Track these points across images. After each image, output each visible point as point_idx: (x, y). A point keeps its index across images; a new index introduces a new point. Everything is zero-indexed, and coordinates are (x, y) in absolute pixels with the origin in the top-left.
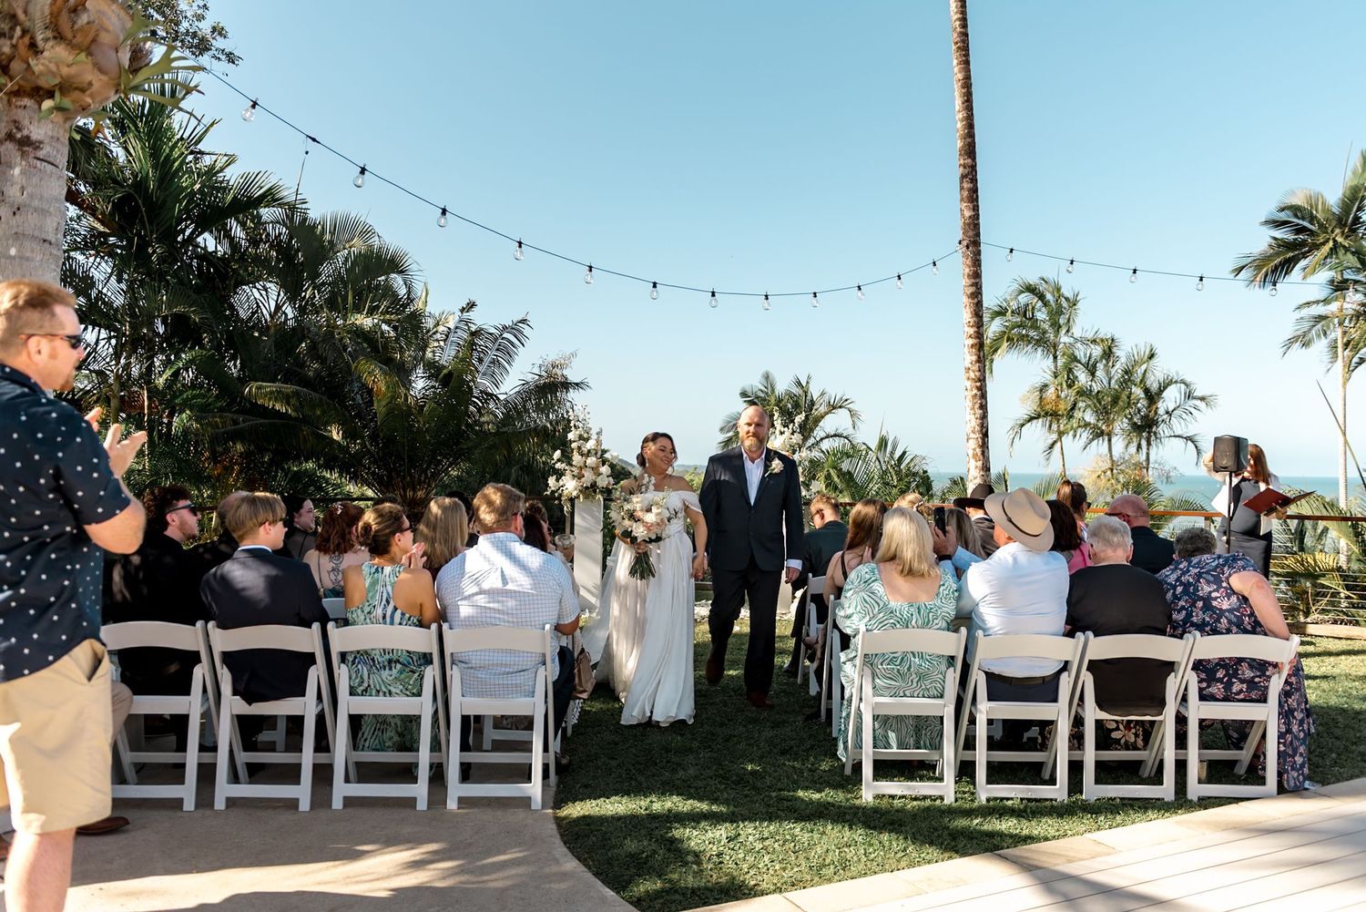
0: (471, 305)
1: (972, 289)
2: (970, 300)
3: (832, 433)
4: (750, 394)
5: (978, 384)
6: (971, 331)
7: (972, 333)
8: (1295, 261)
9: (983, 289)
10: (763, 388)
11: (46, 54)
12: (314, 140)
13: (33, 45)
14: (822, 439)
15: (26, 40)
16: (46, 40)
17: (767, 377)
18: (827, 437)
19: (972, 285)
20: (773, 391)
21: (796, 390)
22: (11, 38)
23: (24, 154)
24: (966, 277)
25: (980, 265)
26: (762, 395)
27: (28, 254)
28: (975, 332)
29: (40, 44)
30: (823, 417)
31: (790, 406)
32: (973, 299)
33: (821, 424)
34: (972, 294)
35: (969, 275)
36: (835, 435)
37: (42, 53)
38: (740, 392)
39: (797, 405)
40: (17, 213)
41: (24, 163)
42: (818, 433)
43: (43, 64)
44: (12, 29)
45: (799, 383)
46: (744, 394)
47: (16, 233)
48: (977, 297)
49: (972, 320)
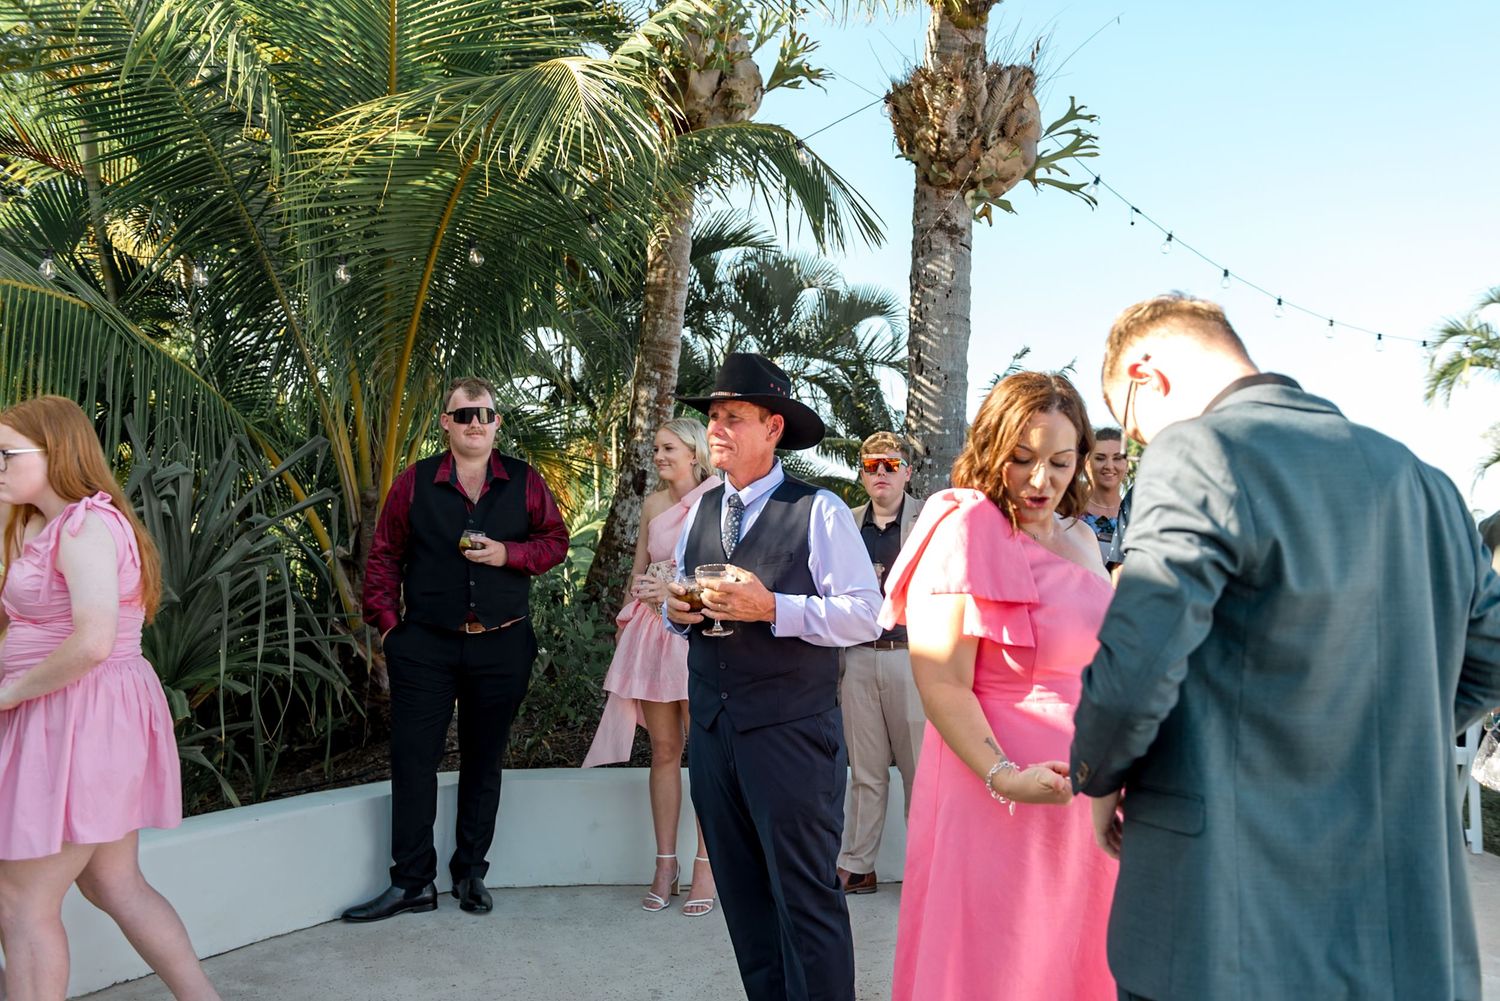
0: (1026, 351)
11: (991, 151)
12: (1137, 211)
13: (984, 144)
15: (979, 140)
16: (994, 139)
22: (968, 139)
23: (953, 241)
27: (956, 333)
29: (990, 142)
37: (988, 150)
40: (950, 295)
41: (952, 249)
43: (986, 160)
44: (971, 130)
47: (948, 314)
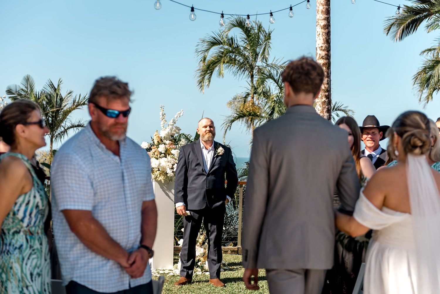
1: (323, 23)
2: (323, 30)
3: (76, 124)
4: (14, 92)
5: (327, 94)
6: (323, 53)
7: (324, 55)
8: (420, 20)
9: (331, 23)
10: (24, 88)
14: (68, 128)
17: (27, 79)
18: (73, 126)
19: (324, 19)
20: (32, 90)
21: (49, 90)
24: (320, 12)
25: (330, 5)
26: (23, 93)
28: (326, 54)
30: (70, 111)
31: (44, 103)
32: (325, 29)
33: (68, 117)
34: (324, 26)
35: (322, 12)
36: (79, 126)
38: (6, 89)
39: (50, 102)
42: (67, 123)
45: (52, 86)
46: (9, 92)
48: (327, 28)
49: (324, 46)
